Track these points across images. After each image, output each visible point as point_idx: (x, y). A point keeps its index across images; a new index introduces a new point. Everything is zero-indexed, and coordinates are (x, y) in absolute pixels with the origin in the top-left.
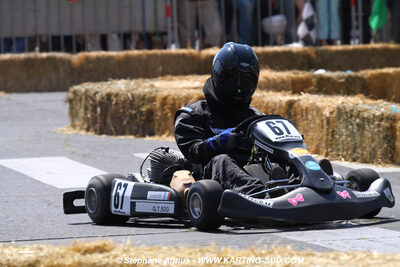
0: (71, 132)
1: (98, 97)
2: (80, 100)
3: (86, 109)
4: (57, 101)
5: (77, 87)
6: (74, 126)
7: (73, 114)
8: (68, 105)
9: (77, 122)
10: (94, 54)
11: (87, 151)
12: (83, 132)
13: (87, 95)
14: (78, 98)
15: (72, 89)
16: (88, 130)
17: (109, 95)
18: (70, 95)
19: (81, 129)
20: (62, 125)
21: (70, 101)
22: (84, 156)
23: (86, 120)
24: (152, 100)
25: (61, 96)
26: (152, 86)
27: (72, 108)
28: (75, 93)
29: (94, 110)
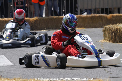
1: (113, 30)
2: (107, 31)
3: (109, 34)
4: (99, 31)
5: (106, 26)
6: (105, 40)
7: (105, 35)
8: (103, 33)
9: (106, 38)
10: (115, 15)
12: (108, 42)
13: (109, 29)
14: (106, 30)
16: (110, 41)
17: (117, 29)
18: (104, 29)
19: (107, 41)
20: (101, 39)
21: (104, 31)
22: (107, 50)
23: (109, 37)
25: (101, 29)
27: (104, 33)
28: (105, 28)
29: (112, 34)
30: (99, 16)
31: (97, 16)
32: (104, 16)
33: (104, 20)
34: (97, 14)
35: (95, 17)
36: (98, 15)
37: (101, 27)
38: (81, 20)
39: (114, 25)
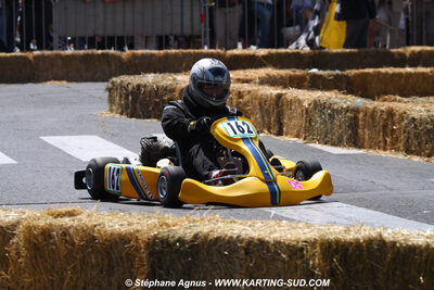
0: (108, 115)
1: (130, 87)
2: (117, 90)
3: (121, 96)
4: (98, 89)
5: (114, 79)
6: (111, 110)
7: (111, 101)
8: (107, 94)
9: (114, 108)
10: (139, 52)
11: (116, 131)
12: (118, 116)
13: (122, 86)
14: (115, 88)
15: (111, 80)
16: (122, 114)
17: (139, 86)
18: (110, 85)
19: (117, 113)
20: (100, 109)
21: (109, 90)
22: (113, 135)
23: (121, 105)
24: (173, 91)
25: (102, 86)
26: (175, 79)
27: (110, 96)
28: (113, 83)
29: (127, 98)
30: (103, 54)
31: (98, 55)
33: (113, 64)
34: (98, 49)
35: (93, 55)
36: (100, 52)
37: (103, 81)
38: (60, 62)
39: (132, 77)
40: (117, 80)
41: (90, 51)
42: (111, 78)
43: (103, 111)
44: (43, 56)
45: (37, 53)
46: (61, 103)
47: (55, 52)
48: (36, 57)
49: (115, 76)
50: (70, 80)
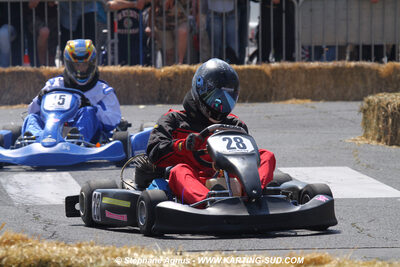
0: (362, 142)
1: (390, 108)
2: (373, 111)
3: (378, 119)
4: (350, 110)
5: (370, 97)
6: (367, 136)
7: (366, 124)
8: (362, 115)
9: (369, 133)
11: (372, 162)
12: (374, 143)
13: (379, 105)
14: (371, 108)
15: (366, 99)
16: (379, 140)
18: (365, 105)
19: (373, 139)
20: (357, 134)
21: (365, 111)
22: (368, 166)
23: (378, 130)
25: (356, 106)
27: (365, 118)
28: (369, 102)
29: (386, 121)
30: (356, 67)
31: (351, 69)
32: (369, 69)
33: (369, 80)
34: (351, 60)
35: (343, 68)
36: (353, 64)
37: (356, 100)
38: (303, 76)
39: (393, 95)
40: (374, 98)
41: (340, 64)
42: (366, 96)
43: (356, 138)
44: (283, 69)
45: (275, 65)
46: (304, 126)
47: (297, 64)
48: (274, 71)
49: (372, 93)
50: (315, 98)
